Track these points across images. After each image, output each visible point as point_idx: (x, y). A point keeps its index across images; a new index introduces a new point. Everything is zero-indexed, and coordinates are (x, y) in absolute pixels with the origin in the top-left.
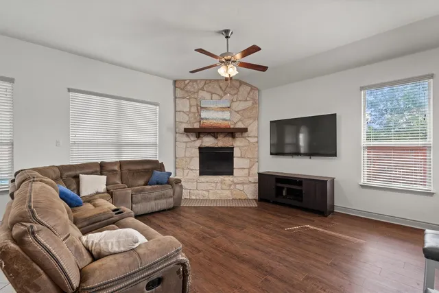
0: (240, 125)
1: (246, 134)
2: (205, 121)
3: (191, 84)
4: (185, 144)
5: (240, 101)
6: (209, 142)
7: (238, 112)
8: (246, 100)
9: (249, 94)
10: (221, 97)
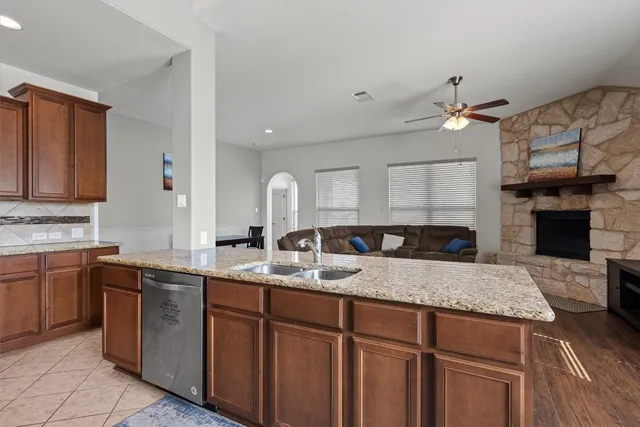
0: (603, 170)
1: (614, 186)
2: (535, 172)
3: (520, 119)
4: (512, 207)
5: (604, 124)
6: (545, 203)
7: (597, 146)
8: (617, 120)
9: (622, 106)
10: (566, 127)
